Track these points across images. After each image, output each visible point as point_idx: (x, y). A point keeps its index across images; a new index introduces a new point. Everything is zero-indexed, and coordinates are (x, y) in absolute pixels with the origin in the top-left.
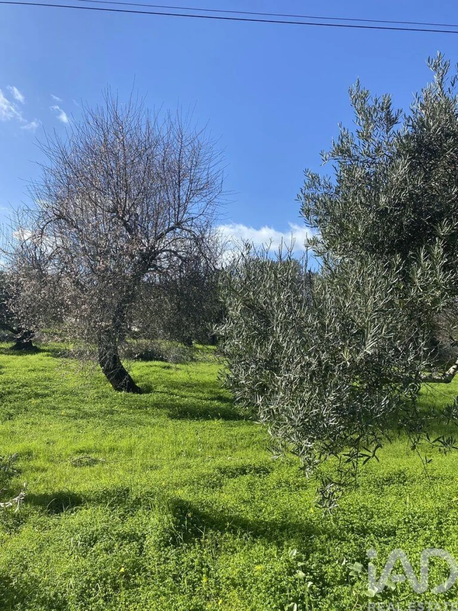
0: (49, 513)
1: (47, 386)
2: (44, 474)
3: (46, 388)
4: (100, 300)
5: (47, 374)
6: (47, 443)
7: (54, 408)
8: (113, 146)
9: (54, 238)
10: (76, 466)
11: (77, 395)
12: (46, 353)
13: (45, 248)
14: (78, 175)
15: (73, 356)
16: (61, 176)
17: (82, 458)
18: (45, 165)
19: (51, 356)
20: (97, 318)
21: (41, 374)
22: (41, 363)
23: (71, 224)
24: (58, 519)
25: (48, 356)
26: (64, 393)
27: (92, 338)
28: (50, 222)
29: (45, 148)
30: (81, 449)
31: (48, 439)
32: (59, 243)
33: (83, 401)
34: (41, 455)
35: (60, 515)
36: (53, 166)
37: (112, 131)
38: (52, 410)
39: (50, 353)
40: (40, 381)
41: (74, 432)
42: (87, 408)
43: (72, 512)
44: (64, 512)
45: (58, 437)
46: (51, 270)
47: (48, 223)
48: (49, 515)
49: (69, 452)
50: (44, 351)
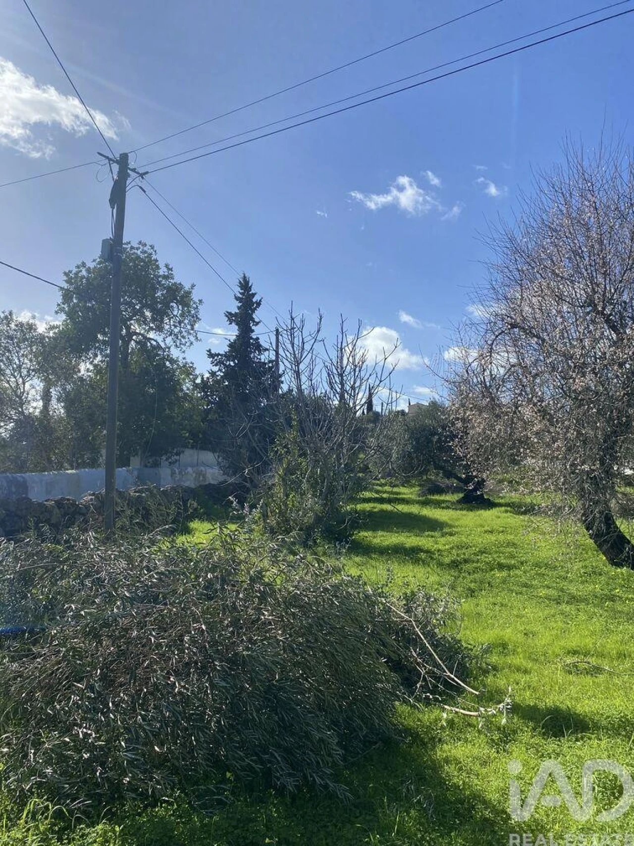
0: (544, 734)
1: (513, 554)
2: (528, 677)
3: (512, 556)
4: (579, 433)
5: (510, 537)
6: (525, 634)
7: (526, 585)
8: (580, 211)
9: (506, 355)
10: (570, 673)
11: (555, 568)
12: (503, 509)
13: (496, 370)
14: (533, 264)
15: (546, 514)
16: (510, 271)
17: (578, 662)
18: (489, 262)
19: (511, 512)
20: (575, 459)
21: (501, 537)
22: (499, 521)
23: (529, 332)
24: (558, 745)
25: (506, 511)
26: (537, 565)
27: (572, 489)
28: (500, 334)
29: (488, 240)
30: (575, 649)
31: (525, 629)
32: (513, 360)
33: (565, 578)
34: (519, 650)
35: (559, 741)
36: (499, 260)
37: (576, 194)
38: (524, 588)
39: (509, 509)
40: (502, 546)
41: (560, 622)
42: (573, 589)
43: (577, 740)
44: (566, 737)
45: (537, 628)
46: (505, 398)
47: (497, 336)
48: (545, 737)
49: (557, 650)
50: (500, 505)
